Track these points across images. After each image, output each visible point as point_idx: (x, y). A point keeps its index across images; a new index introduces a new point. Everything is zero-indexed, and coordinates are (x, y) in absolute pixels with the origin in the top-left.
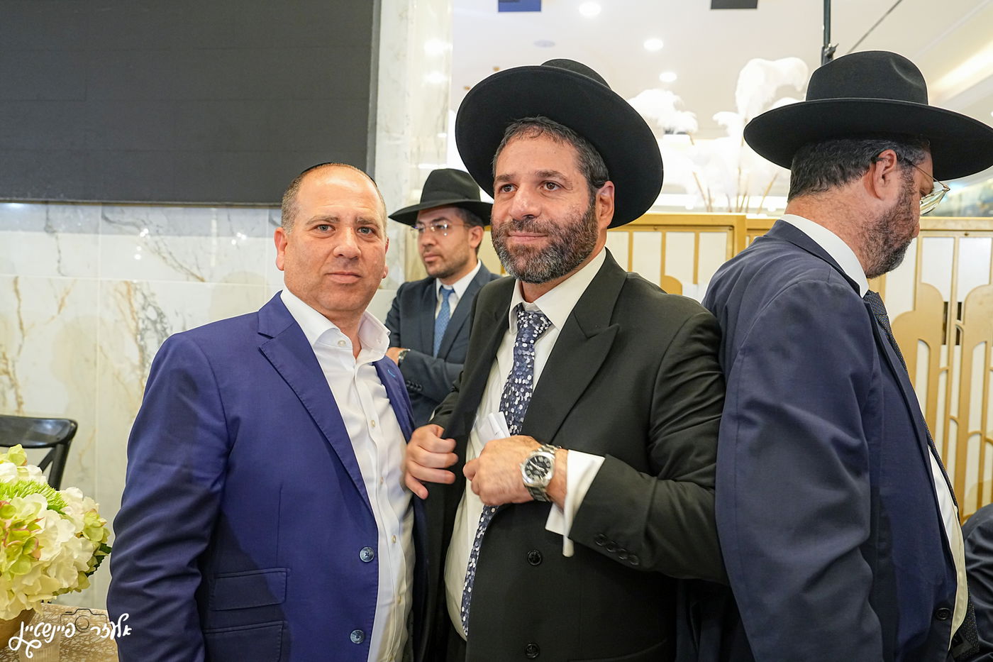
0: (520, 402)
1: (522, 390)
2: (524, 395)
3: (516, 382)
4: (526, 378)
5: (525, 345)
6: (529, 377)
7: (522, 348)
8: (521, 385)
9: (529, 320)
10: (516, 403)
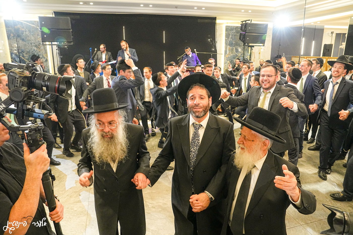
0: (197, 143)
1: (198, 140)
2: (198, 141)
3: (196, 139)
4: (198, 138)
5: (197, 131)
6: (199, 138)
7: (197, 132)
8: (197, 139)
9: (198, 126)
10: (196, 143)
